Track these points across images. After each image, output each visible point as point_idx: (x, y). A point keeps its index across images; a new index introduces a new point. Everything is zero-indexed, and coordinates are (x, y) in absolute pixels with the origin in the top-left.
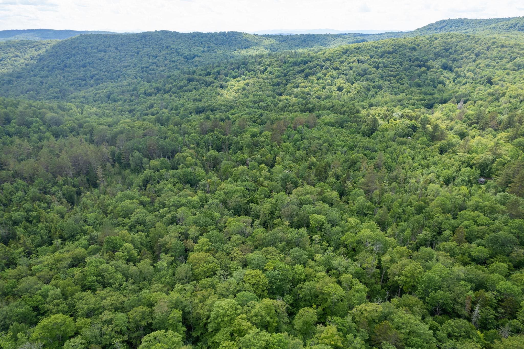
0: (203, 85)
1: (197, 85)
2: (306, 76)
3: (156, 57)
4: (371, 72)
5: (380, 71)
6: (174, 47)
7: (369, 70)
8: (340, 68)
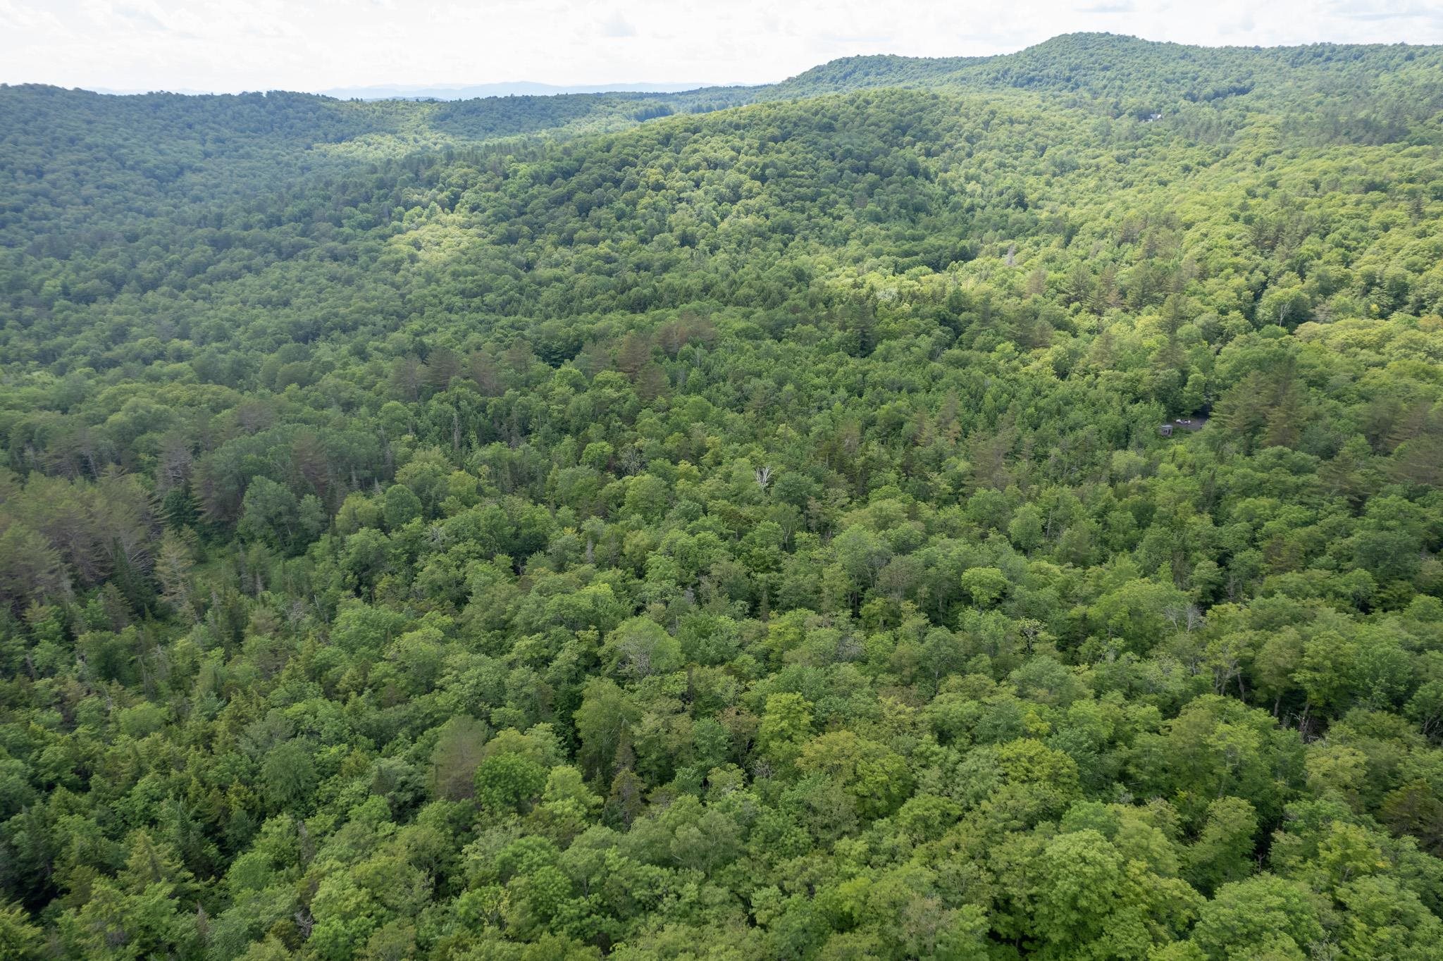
0: (271, 256)
1: (250, 258)
2: (584, 211)
3: (40, 174)
4: (750, 191)
5: (773, 187)
6: (99, 140)
7: (745, 187)
8: (668, 184)
